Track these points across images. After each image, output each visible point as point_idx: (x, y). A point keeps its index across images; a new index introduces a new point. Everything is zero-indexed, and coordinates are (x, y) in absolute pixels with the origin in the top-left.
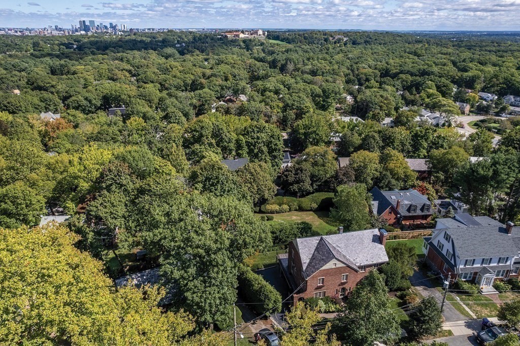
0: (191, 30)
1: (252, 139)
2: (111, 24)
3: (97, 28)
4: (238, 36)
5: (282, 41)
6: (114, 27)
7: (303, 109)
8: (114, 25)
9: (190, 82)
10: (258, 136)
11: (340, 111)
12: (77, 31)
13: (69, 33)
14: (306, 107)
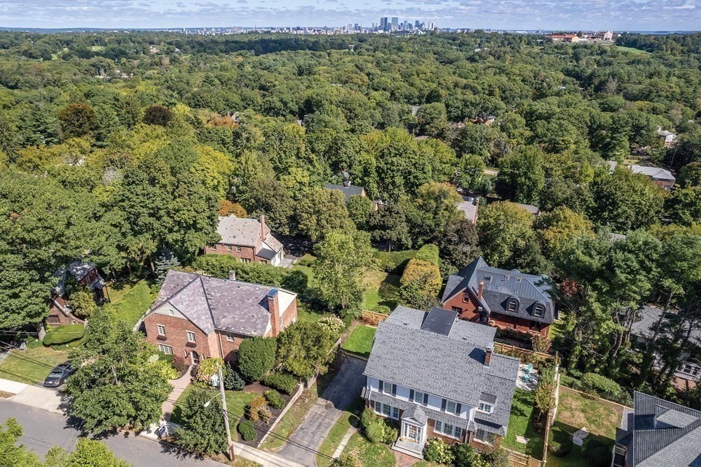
0: (520, 32)
1: (386, 164)
2: (417, 22)
3: (399, 26)
4: (569, 40)
5: (640, 48)
6: (419, 25)
7: (558, 144)
8: (421, 23)
9: (427, 93)
10: (392, 161)
11: (641, 157)
12: (376, 30)
13: (366, 31)
14: (563, 141)
